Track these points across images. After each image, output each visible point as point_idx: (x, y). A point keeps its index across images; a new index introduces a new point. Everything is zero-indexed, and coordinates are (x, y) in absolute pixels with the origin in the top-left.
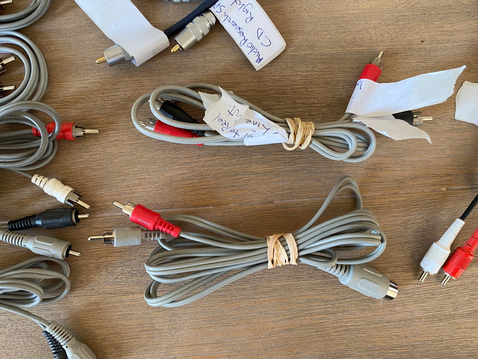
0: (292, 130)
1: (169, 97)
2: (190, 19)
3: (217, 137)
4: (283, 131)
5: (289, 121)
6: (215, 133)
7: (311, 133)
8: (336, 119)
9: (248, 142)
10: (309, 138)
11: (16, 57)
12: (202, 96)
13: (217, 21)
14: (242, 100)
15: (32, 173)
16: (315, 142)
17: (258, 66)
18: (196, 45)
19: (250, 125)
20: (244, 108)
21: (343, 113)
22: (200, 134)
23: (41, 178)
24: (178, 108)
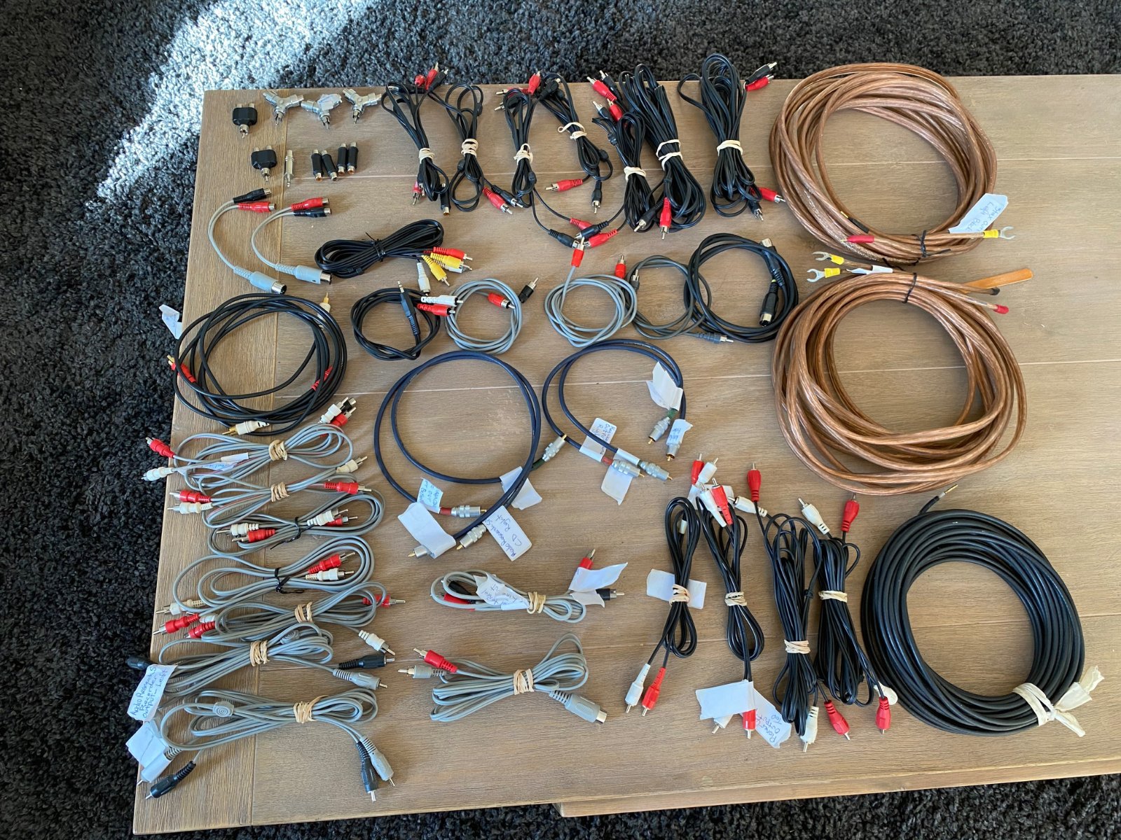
0: (531, 600)
1: (454, 579)
2: (469, 529)
3: (483, 604)
4: (526, 600)
5: (529, 594)
6: (483, 601)
7: (544, 602)
8: (562, 593)
9: (504, 608)
10: (542, 606)
11: (356, 552)
12: (476, 577)
13: (487, 530)
14: (500, 581)
15: (360, 629)
16: (546, 608)
17: (513, 559)
18: (473, 544)
19: (505, 597)
20: (501, 586)
21: (567, 590)
22: (473, 602)
23: (365, 633)
24: (460, 586)
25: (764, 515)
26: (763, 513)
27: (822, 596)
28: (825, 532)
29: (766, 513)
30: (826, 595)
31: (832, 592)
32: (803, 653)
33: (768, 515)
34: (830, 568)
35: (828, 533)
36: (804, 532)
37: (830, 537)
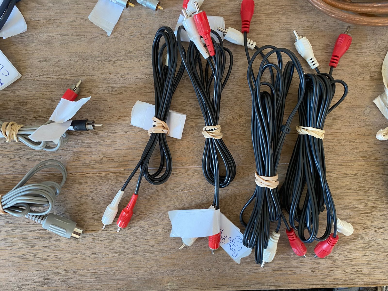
7: (17, 132)
21: (49, 119)
25: (253, 47)
26: (252, 44)
27: (299, 131)
28: (313, 67)
29: (255, 44)
30: (303, 131)
31: (311, 129)
32: (270, 188)
33: (256, 47)
34: (313, 104)
35: (317, 68)
36: (291, 66)
37: (318, 72)
